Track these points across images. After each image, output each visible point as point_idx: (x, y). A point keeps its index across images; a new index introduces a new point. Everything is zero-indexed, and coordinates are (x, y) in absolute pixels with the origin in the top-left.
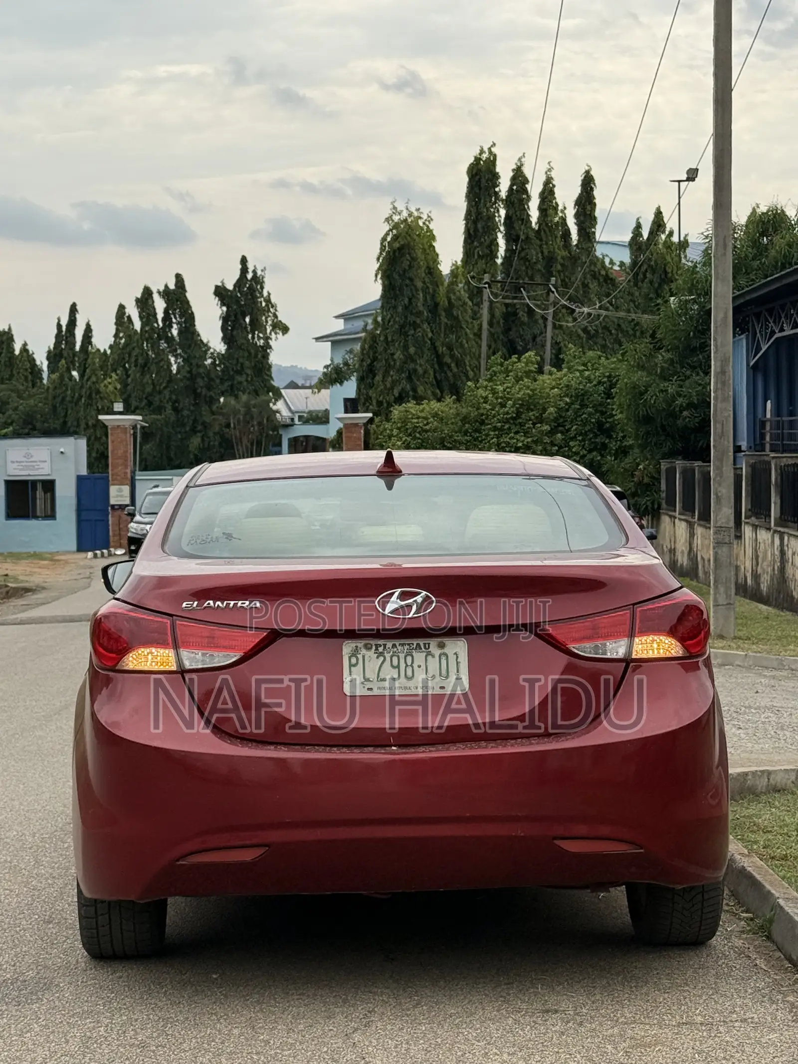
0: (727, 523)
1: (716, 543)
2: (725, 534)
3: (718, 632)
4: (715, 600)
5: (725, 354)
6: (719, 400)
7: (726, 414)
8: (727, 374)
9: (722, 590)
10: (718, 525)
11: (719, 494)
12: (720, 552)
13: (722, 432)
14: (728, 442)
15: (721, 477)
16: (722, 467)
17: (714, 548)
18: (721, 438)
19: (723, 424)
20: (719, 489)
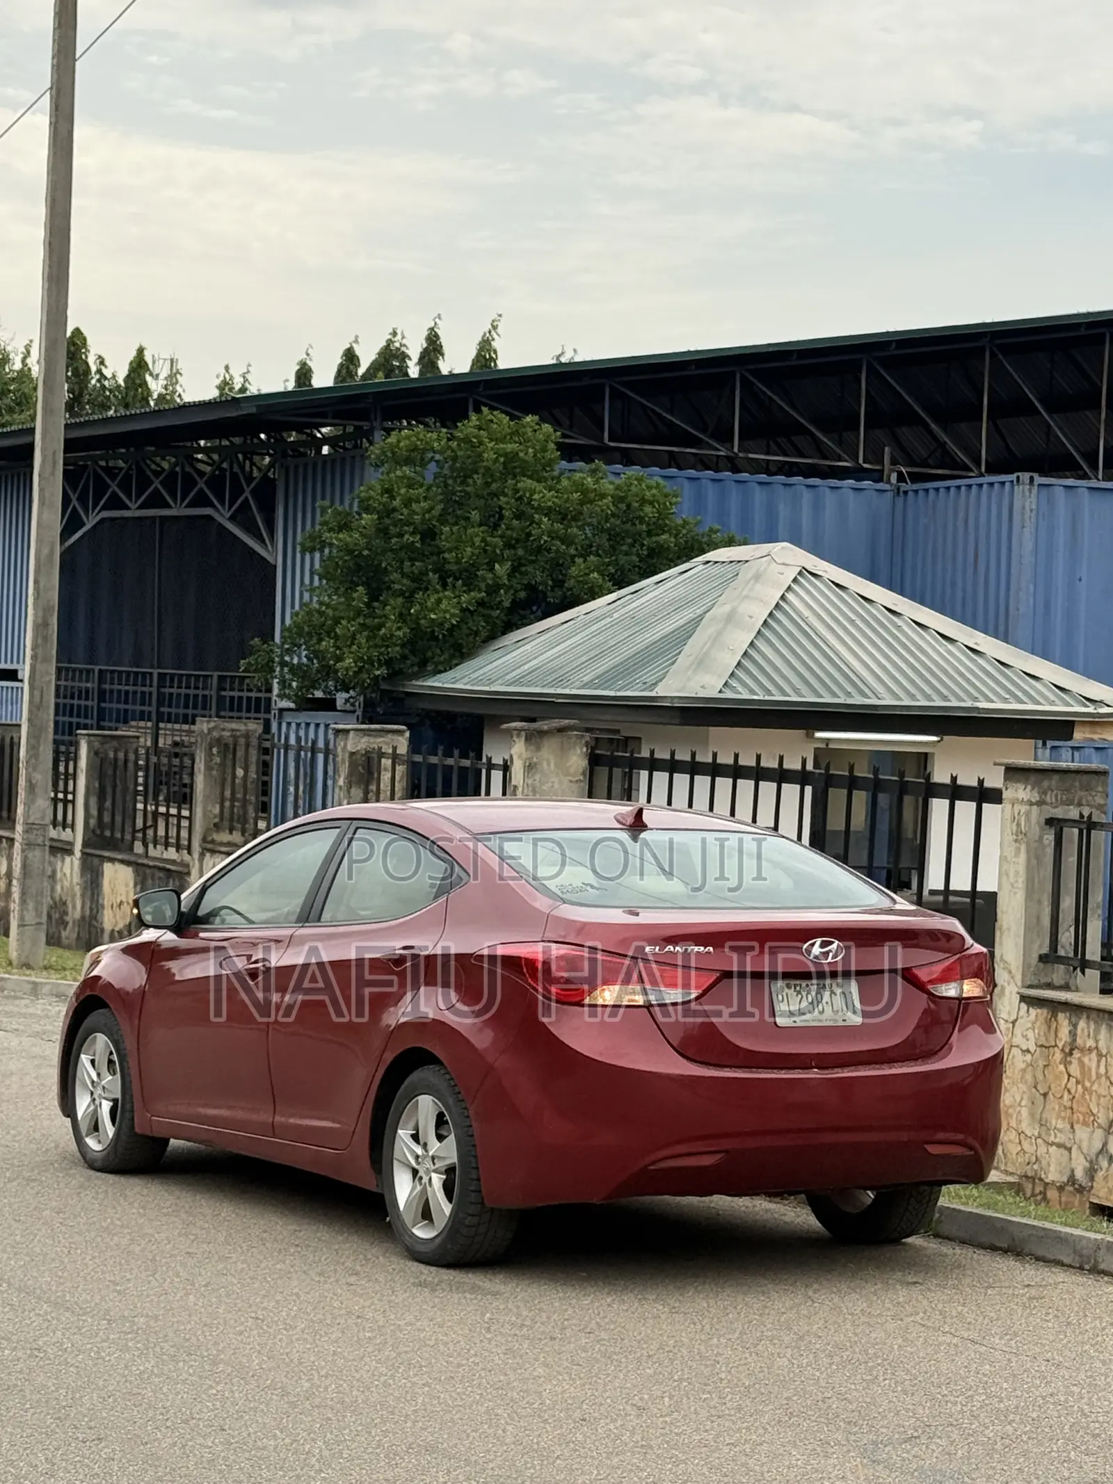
0: (43, 818)
1: (26, 844)
2: (39, 833)
3: (23, 959)
4: (22, 918)
5: (48, 601)
6: (39, 660)
7: (47, 679)
8: (50, 627)
9: (31, 905)
10: (30, 821)
11: (34, 782)
12: (30, 855)
13: (41, 702)
14: (49, 715)
15: (37, 759)
16: (39, 746)
17: (23, 851)
18: (39, 709)
19: (42, 691)
20: (34, 774)
